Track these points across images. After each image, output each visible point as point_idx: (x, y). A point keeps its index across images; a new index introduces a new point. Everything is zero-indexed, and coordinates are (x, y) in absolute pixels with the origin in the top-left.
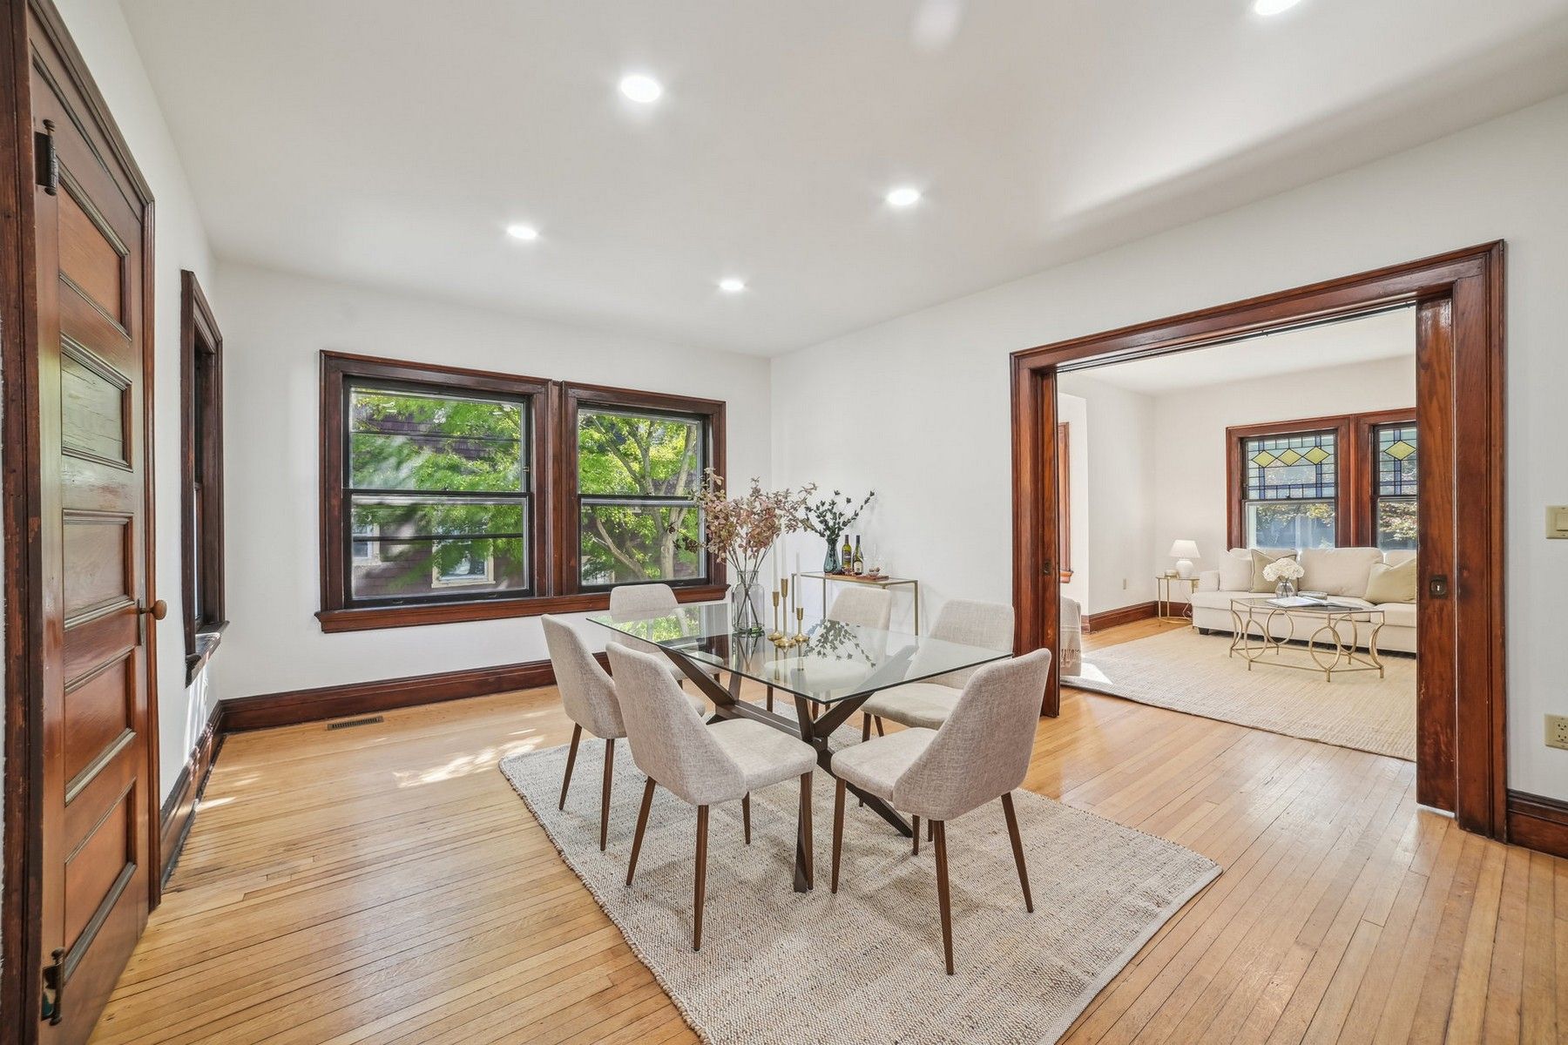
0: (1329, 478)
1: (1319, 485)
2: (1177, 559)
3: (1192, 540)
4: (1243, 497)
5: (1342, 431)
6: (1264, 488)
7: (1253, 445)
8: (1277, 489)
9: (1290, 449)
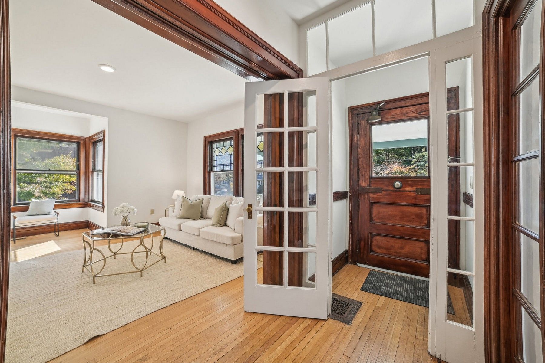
0: (233, 161)
1: (230, 165)
4: (211, 170)
5: (234, 138)
6: (217, 165)
7: (214, 145)
8: (220, 165)
9: (224, 147)
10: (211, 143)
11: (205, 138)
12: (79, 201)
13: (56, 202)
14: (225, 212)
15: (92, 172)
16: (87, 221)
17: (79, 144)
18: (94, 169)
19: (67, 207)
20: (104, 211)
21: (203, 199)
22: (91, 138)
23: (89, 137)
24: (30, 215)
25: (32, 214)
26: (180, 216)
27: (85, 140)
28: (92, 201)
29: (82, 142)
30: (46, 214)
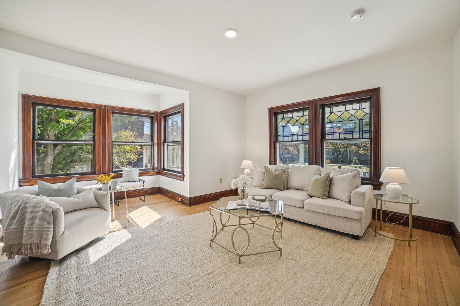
0: (307, 131)
1: (303, 135)
2: (244, 169)
3: (251, 160)
4: (277, 140)
5: (310, 107)
6: (283, 136)
7: (280, 116)
8: (288, 136)
9: (292, 117)
10: (276, 114)
11: (270, 109)
12: (153, 169)
13: (140, 170)
14: (328, 183)
15: (163, 143)
16: (160, 187)
17: (152, 118)
18: (165, 141)
19: (146, 175)
20: (184, 180)
21: (285, 169)
22: (162, 113)
23: (161, 112)
24: (124, 181)
25: (125, 181)
26: (264, 185)
27: (157, 114)
28: (164, 169)
29: (155, 116)
30: (135, 182)
